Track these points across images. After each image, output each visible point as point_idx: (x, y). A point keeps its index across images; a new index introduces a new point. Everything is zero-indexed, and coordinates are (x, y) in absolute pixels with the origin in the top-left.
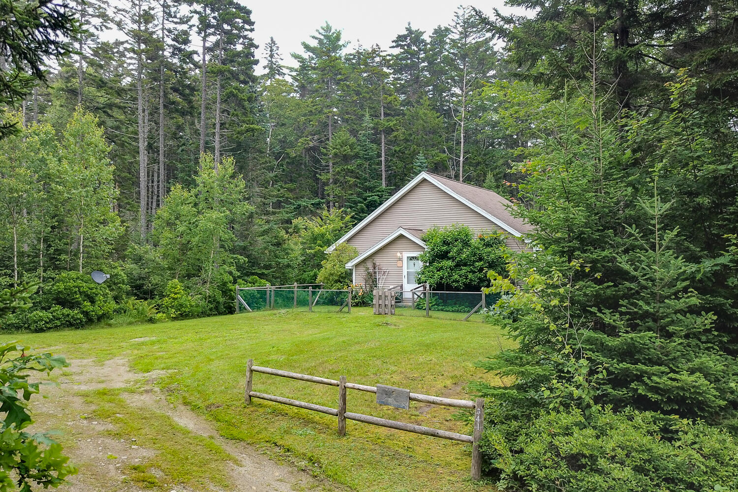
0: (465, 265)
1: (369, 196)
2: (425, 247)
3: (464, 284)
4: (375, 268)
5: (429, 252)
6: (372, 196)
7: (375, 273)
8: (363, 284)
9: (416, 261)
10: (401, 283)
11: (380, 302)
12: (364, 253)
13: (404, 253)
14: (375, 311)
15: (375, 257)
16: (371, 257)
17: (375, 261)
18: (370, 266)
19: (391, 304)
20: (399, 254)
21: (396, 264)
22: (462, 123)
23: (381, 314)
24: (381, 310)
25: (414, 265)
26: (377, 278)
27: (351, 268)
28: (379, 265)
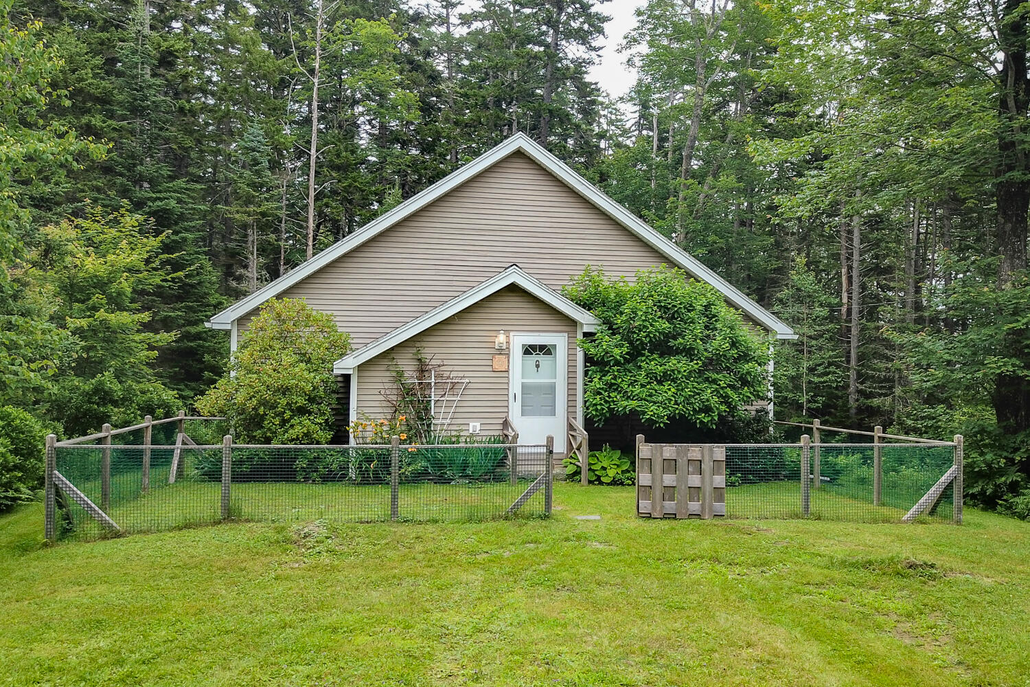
2: (583, 320)
4: (424, 373)
7: (426, 386)
8: (384, 418)
9: (542, 358)
10: (504, 415)
11: (669, 479)
12: (398, 331)
13: (512, 334)
14: (650, 507)
15: (424, 344)
16: (411, 344)
17: (423, 356)
18: (407, 366)
19: (712, 484)
20: (502, 338)
21: (489, 363)
22: (316, 81)
23: (675, 518)
24: (670, 506)
25: (538, 366)
26: (433, 403)
27: (350, 372)
28: (439, 366)
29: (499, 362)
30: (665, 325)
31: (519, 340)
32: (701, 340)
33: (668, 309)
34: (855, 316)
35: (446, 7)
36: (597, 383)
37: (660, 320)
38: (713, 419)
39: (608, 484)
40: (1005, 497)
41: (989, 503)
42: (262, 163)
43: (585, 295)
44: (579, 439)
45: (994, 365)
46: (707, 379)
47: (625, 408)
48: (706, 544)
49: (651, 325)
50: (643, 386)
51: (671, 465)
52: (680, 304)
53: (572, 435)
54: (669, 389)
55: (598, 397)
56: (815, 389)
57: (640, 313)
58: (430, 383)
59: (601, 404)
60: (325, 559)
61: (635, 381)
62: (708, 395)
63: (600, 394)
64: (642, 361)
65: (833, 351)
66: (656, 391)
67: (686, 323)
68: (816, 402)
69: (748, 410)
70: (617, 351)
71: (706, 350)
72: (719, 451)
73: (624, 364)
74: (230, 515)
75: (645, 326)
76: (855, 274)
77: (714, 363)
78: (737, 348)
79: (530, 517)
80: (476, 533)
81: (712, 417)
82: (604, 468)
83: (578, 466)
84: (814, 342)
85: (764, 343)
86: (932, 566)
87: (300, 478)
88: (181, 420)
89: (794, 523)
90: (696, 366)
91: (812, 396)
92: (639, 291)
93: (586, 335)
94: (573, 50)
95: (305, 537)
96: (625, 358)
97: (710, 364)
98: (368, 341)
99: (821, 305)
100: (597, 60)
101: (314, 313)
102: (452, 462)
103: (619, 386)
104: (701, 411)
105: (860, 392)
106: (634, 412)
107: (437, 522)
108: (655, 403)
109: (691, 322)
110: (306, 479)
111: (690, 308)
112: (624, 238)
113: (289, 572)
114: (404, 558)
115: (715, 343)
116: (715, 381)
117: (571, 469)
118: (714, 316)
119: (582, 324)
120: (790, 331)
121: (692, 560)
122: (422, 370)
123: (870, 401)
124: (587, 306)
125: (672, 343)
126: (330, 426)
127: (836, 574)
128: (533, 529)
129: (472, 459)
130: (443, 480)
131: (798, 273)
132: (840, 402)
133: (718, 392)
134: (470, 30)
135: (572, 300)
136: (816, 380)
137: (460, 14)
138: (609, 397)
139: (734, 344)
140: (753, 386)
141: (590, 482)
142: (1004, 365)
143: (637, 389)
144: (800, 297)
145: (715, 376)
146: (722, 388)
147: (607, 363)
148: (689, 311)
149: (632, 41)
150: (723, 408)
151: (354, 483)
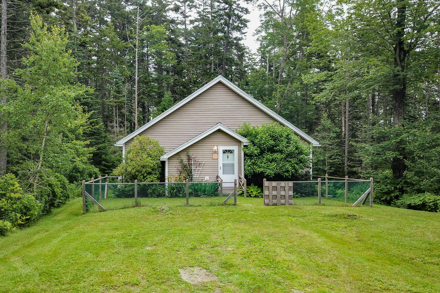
7: (190, 164)
9: (229, 154)
10: (217, 174)
11: (274, 193)
12: (181, 146)
13: (219, 146)
14: (268, 202)
15: (189, 150)
16: (185, 150)
17: (189, 154)
18: (184, 158)
19: (288, 194)
20: (215, 148)
21: (211, 156)
22: (137, 50)
23: (276, 205)
24: (275, 201)
25: (228, 157)
26: (193, 170)
27: (166, 160)
28: (195, 158)
29: (215, 157)
30: (272, 142)
31: (221, 148)
32: (285, 147)
33: (274, 137)
34: (347, 136)
35: (184, 18)
36: (249, 163)
37: (271, 141)
38: (290, 174)
39: (253, 197)
40: (394, 201)
41: (388, 203)
42: (119, 83)
43: (244, 132)
44: (243, 182)
45: (389, 154)
46: (287, 161)
47: (259, 171)
48: (286, 212)
49: (268, 142)
50: (265, 163)
51: (275, 188)
52: (278, 135)
53: (240, 181)
54: (274, 165)
55: (249, 167)
56: (332, 165)
57: (264, 138)
58: (192, 164)
59: (250, 170)
60: (170, 216)
61: (262, 162)
62: (288, 166)
63: (250, 166)
64: (265, 155)
65: (338, 150)
66: (270, 165)
67: (280, 142)
68: (332, 170)
69: (302, 171)
70: (256, 152)
71: (287, 151)
72: (291, 184)
73: (258, 156)
74: (137, 205)
75: (265, 143)
76: (347, 120)
77: (290, 155)
78: (298, 150)
79: (230, 205)
80: (214, 209)
81: (289, 174)
82: (252, 192)
83: (243, 191)
84: (331, 147)
85: (308, 148)
86: (355, 216)
87: (149, 196)
88: (106, 178)
89: (315, 206)
90: (283, 156)
91: (330, 168)
92: (263, 130)
93: (244, 146)
94: (235, 34)
95: (162, 210)
96: (259, 154)
97: (289, 155)
98: (172, 149)
99: (333, 132)
100: (244, 38)
101: (152, 140)
102: (200, 190)
103: (257, 164)
104: (286, 171)
105: (349, 166)
106: (262, 172)
107: (201, 206)
108: (269, 169)
109: (282, 141)
110: (152, 196)
111: (281, 136)
112: (257, 111)
113: (160, 219)
114: (193, 215)
115: (290, 148)
116: (290, 162)
117: (240, 192)
118: (290, 139)
119: (243, 142)
120: (318, 143)
121: (282, 216)
122: (189, 159)
123: (352, 169)
124: (245, 136)
125: (275, 148)
126: (158, 178)
127: (326, 218)
128: (231, 208)
129: (207, 189)
130: (197, 196)
131: (324, 120)
132: (341, 170)
133: (291, 165)
134: (194, 25)
135: (240, 134)
136: (331, 161)
137: (190, 20)
138: (253, 167)
139: (297, 149)
140: (304, 163)
141: (247, 196)
142: (393, 154)
143: (263, 165)
144: (324, 129)
145: (290, 160)
146: (293, 164)
147: (252, 156)
148: (281, 137)
149: (258, 32)
150: (293, 171)
151: (168, 197)
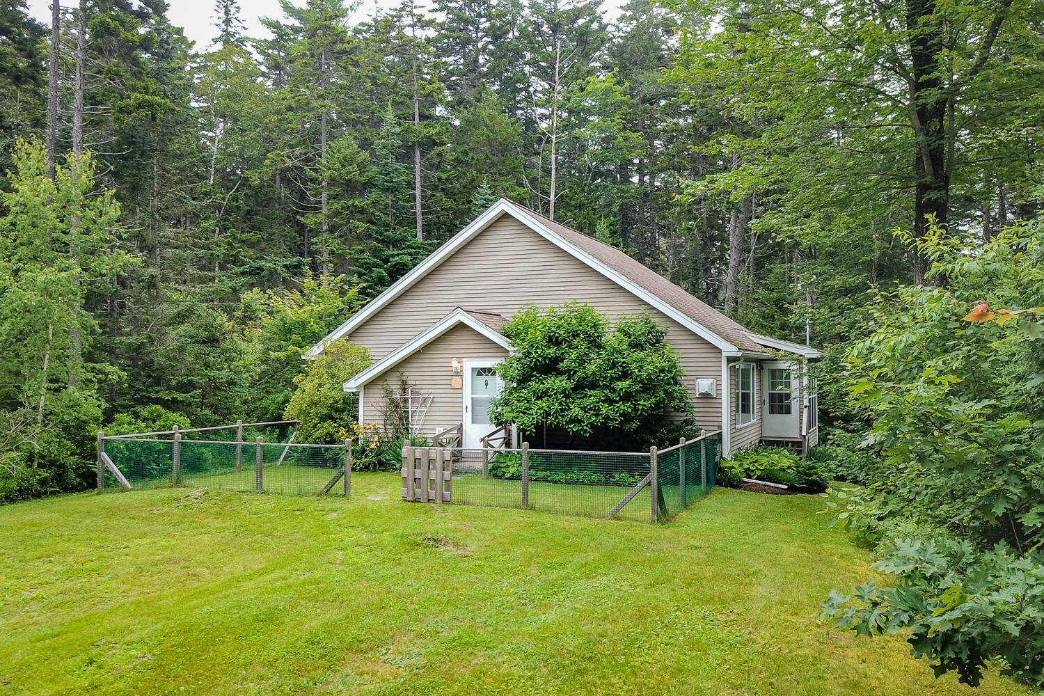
0: (593, 386)
1: (393, 256)
2: (510, 348)
3: (592, 426)
4: (404, 391)
5: (519, 360)
6: (398, 255)
7: (406, 401)
8: (380, 424)
9: (489, 378)
10: (460, 422)
11: (418, 473)
12: (383, 360)
13: (464, 360)
14: (406, 493)
15: (404, 369)
16: (398, 369)
17: (405, 378)
18: (395, 385)
19: (442, 478)
20: (457, 363)
21: (448, 382)
22: (554, 137)
24: (419, 493)
25: (487, 384)
26: (410, 413)
27: (358, 390)
28: (414, 385)
29: (456, 382)
31: (469, 365)
39: (508, 479)
46: (586, 395)
58: (408, 398)
64: (533, 381)
74: (176, 483)
82: (507, 466)
116: (590, 397)
119: (509, 351)
120: (735, 349)
122: (404, 388)
141: (497, 477)
145: (591, 393)
